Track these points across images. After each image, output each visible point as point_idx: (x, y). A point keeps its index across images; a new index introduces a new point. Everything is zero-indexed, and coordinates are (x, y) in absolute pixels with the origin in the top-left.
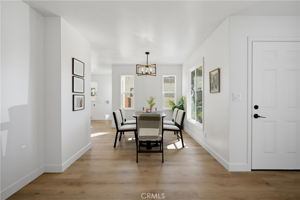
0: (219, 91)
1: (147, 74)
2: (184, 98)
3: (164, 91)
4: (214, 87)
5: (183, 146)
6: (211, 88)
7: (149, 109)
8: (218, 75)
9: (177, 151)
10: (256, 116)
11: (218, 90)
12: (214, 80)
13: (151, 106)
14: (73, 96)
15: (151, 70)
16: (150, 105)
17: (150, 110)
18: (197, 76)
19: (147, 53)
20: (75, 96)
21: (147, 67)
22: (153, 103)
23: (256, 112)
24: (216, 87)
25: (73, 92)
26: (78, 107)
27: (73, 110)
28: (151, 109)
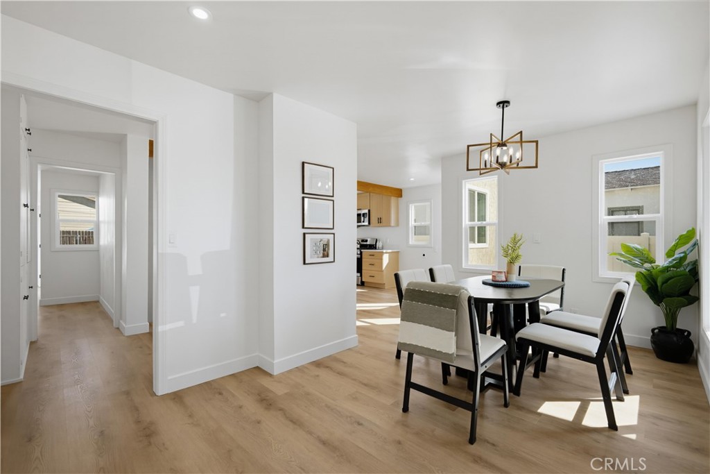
3: (606, 214)
7: (501, 272)
13: (511, 263)
14: (304, 234)
15: (511, 152)
16: (506, 260)
17: (503, 275)
19: (504, 104)
20: (306, 235)
21: (502, 143)
25: (303, 227)
26: (318, 257)
27: (304, 263)
28: (509, 272)
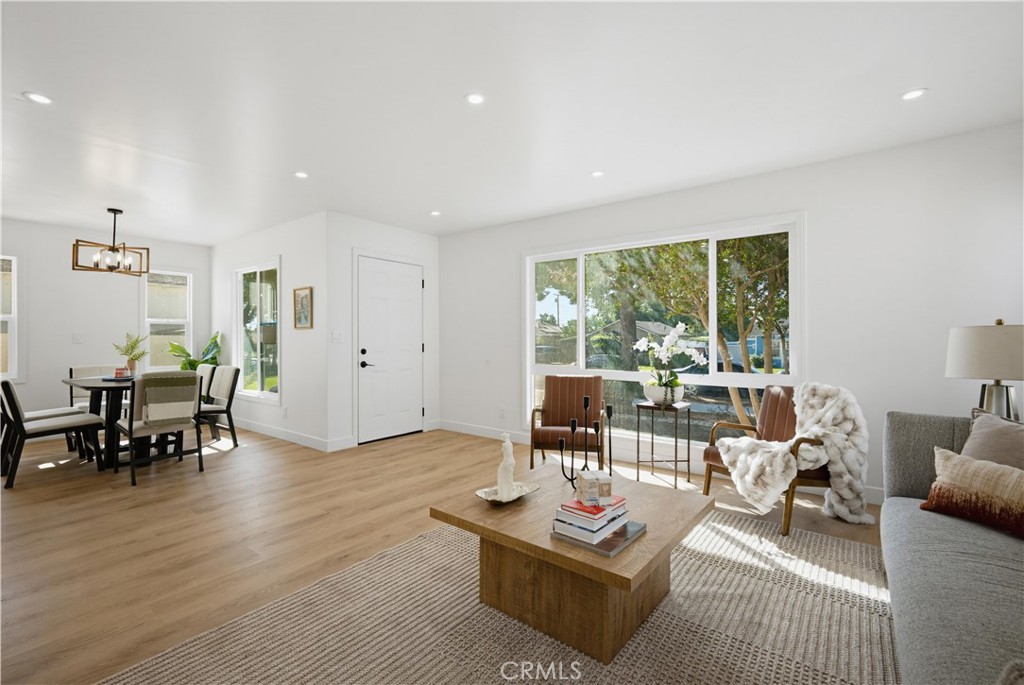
0: (312, 326)
1: (111, 269)
2: (218, 340)
3: (149, 317)
4: (303, 318)
5: (236, 445)
6: (297, 320)
8: (309, 297)
9: (224, 454)
10: (364, 365)
11: (309, 325)
12: (302, 306)
13: (134, 360)
18: (261, 282)
19: (115, 211)
21: (113, 249)
22: (137, 352)
23: (363, 358)
24: (306, 318)
28: (132, 368)
